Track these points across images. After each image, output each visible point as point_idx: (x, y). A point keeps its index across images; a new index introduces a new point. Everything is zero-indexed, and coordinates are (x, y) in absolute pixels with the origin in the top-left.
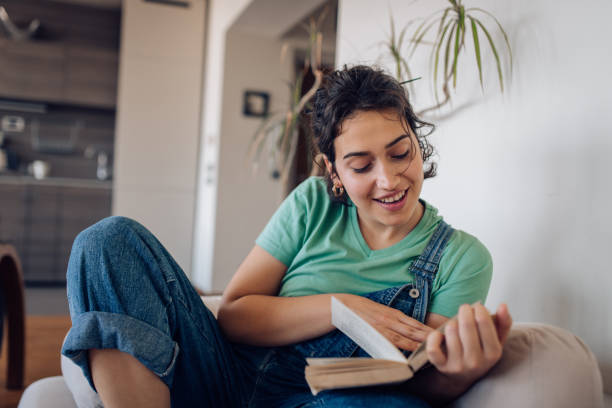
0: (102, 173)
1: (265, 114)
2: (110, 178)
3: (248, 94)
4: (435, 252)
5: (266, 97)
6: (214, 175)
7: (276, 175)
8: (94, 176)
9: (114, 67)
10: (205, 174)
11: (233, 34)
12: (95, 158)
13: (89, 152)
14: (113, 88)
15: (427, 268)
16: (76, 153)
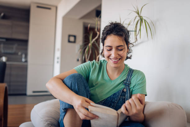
0: (23, 60)
1: (75, 42)
2: (26, 61)
3: (69, 36)
4: (129, 78)
5: (75, 37)
6: (59, 60)
7: (78, 60)
8: (21, 61)
9: (28, 27)
10: (56, 60)
11: (65, 18)
12: (21, 55)
13: (20, 53)
14: (27, 34)
15: (128, 83)
16: (16, 54)
